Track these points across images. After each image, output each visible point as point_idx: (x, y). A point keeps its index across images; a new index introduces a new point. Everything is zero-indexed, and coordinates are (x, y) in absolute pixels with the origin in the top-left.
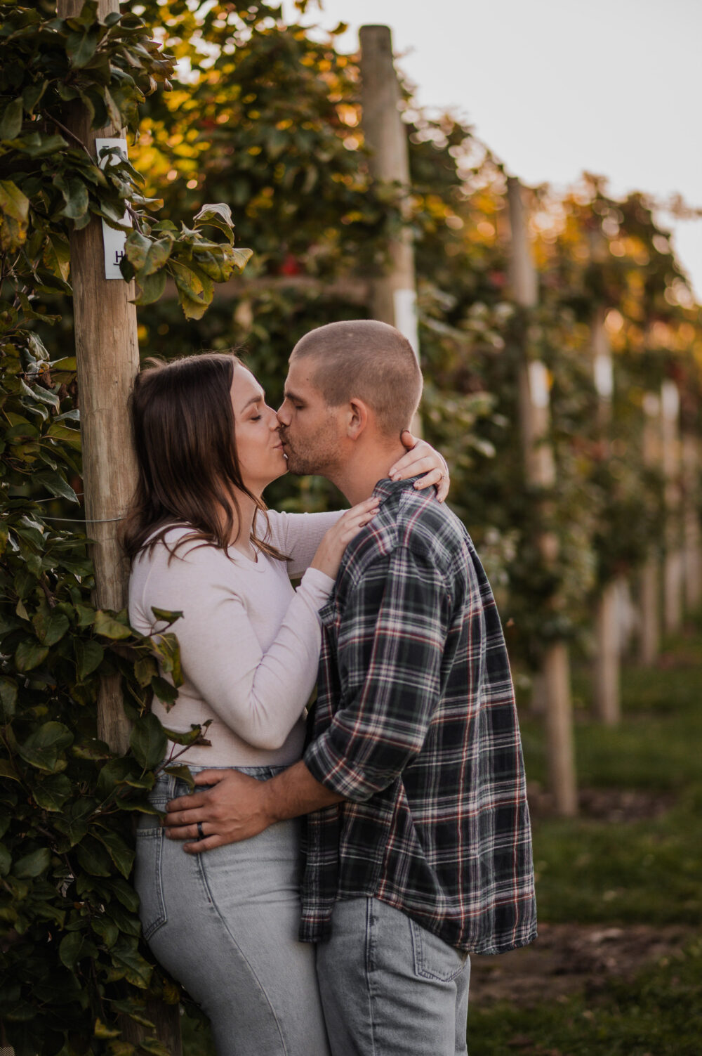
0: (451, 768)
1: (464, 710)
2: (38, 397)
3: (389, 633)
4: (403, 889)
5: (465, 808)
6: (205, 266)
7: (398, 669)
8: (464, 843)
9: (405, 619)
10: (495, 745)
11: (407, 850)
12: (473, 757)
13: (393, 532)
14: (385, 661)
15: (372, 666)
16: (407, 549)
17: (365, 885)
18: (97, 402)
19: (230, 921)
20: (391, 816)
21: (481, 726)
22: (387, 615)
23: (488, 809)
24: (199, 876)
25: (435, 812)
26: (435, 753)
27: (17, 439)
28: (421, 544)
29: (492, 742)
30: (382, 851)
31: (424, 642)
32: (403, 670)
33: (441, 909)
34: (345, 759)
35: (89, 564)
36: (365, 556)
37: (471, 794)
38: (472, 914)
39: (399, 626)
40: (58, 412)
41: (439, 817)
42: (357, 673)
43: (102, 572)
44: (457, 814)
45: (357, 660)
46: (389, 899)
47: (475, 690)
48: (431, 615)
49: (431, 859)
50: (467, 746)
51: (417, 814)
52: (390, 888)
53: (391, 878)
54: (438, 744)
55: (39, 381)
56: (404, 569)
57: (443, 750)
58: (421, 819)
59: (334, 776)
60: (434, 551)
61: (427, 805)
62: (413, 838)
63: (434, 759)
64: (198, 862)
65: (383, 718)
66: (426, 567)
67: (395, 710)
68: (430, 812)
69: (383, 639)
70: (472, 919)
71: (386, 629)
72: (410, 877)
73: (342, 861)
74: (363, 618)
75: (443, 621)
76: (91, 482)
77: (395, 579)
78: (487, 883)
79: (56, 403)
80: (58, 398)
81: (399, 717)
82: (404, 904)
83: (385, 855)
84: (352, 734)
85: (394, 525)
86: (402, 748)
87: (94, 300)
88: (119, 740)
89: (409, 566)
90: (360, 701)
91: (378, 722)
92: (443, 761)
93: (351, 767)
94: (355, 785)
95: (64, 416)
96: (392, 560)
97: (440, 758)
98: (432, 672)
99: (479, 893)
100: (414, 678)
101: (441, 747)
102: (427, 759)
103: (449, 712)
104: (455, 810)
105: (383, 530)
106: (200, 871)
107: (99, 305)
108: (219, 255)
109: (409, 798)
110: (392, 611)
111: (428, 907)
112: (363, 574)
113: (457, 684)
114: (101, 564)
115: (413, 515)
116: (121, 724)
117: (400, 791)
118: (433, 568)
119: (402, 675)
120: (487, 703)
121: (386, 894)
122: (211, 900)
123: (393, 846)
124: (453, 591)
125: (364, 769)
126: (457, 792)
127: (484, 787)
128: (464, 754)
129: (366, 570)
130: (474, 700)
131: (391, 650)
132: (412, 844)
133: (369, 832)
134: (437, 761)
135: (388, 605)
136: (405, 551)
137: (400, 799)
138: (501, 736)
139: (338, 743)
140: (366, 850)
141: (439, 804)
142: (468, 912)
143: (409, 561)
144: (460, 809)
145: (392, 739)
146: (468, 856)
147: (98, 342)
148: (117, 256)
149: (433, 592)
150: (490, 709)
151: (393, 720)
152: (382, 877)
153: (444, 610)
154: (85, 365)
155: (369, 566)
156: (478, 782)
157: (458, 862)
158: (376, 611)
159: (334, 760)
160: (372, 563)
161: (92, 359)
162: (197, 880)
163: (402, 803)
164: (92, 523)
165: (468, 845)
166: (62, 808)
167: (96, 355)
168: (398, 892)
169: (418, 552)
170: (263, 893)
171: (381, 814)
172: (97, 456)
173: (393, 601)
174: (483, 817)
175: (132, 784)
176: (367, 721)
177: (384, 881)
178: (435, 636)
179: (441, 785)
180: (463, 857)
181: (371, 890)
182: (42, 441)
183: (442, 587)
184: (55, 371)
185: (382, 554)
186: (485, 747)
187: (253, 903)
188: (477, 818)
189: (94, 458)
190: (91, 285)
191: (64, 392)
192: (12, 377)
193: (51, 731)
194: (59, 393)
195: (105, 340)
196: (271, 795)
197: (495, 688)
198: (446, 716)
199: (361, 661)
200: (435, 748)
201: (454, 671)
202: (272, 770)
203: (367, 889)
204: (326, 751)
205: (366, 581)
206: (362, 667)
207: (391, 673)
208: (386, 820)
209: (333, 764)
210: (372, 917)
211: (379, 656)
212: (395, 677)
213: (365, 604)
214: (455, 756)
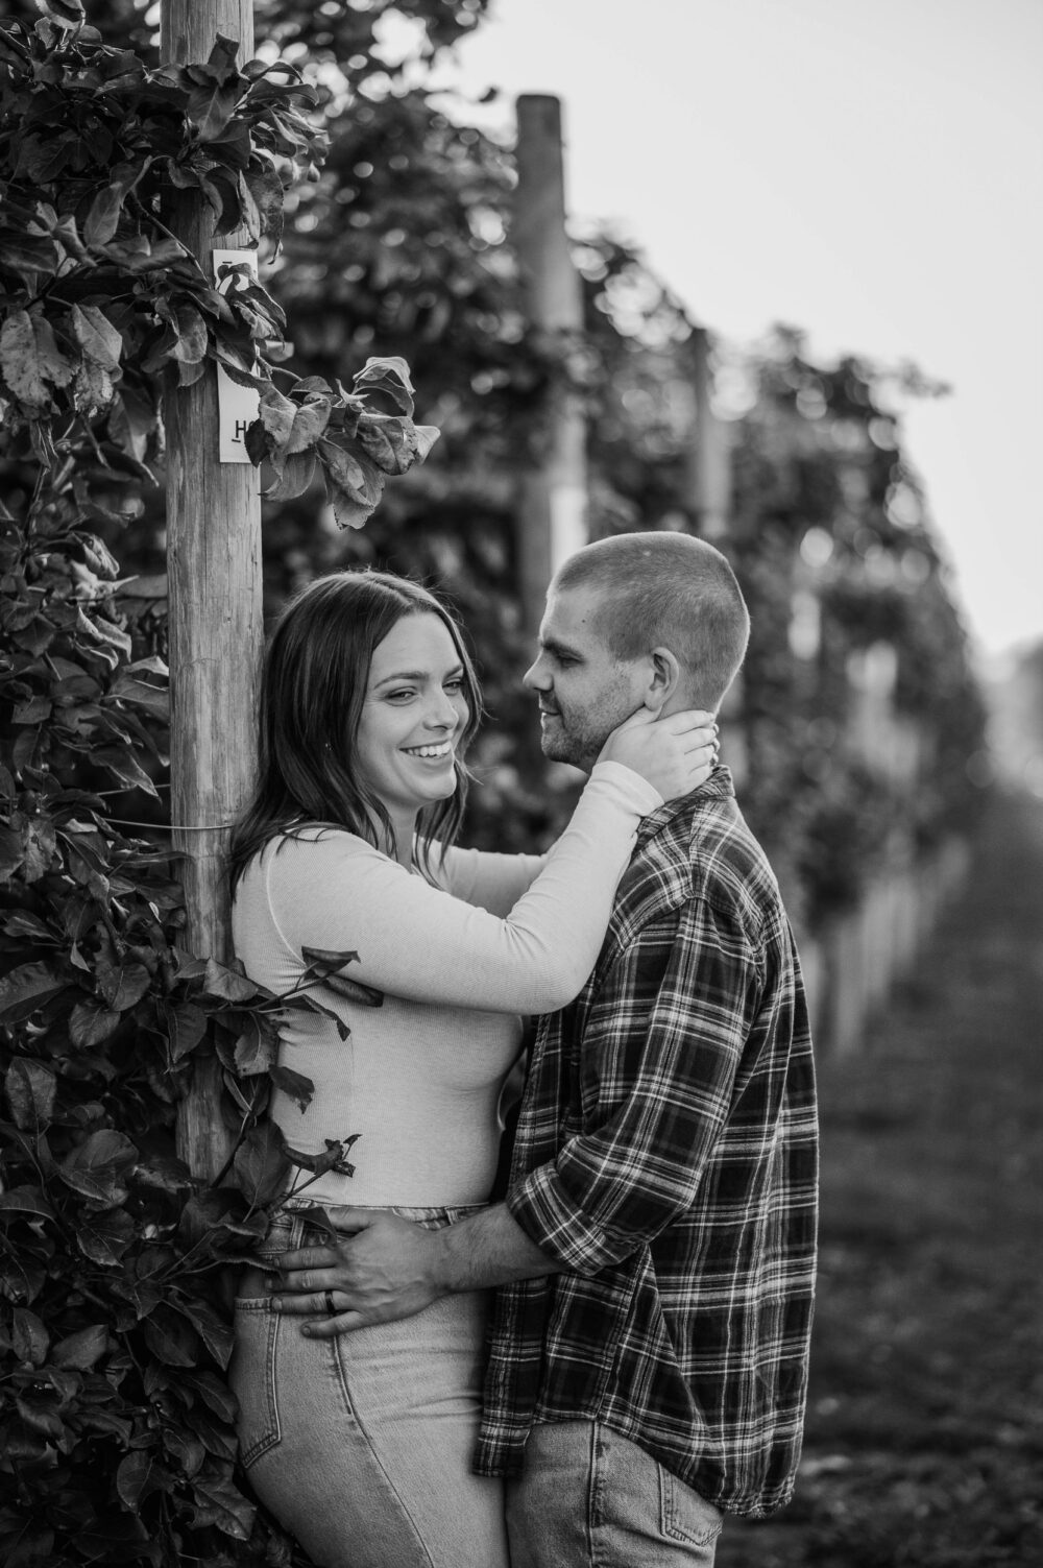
0: (726, 1233)
1: (754, 1147)
2: (100, 636)
3: (670, 1028)
4: (642, 1411)
5: (740, 1294)
6: (373, 449)
7: (676, 1084)
8: (734, 1347)
9: (694, 1009)
10: (791, 1203)
11: (651, 1352)
12: (759, 1218)
13: (684, 874)
14: (659, 1070)
15: (641, 1076)
16: (705, 902)
17: (585, 1402)
18: (199, 648)
19: (379, 1443)
20: (630, 1299)
21: (775, 1170)
22: (670, 1001)
23: (775, 1299)
24: (334, 1373)
25: (696, 1297)
26: (705, 1208)
27: (68, 698)
28: (725, 897)
29: (788, 1198)
30: (612, 1351)
31: (718, 1047)
32: (683, 1086)
33: (697, 1444)
34: (580, 1212)
35: (176, 890)
36: (639, 909)
37: (751, 1273)
38: (737, 1455)
39: (684, 1019)
40: (130, 660)
41: (701, 1304)
42: (613, 1084)
43: (195, 905)
44: (727, 1301)
45: (614, 1065)
46: (620, 1424)
47: (773, 1118)
48: (732, 1006)
49: (684, 1366)
50: (752, 1201)
51: (670, 1298)
52: (622, 1408)
53: (624, 1393)
54: (710, 1196)
55: (98, 611)
56: (699, 933)
57: (718, 1204)
58: (674, 1305)
59: (559, 1236)
60: (742, 907)
61: (685, 1285)
62: (661, 1335)
63: (703, 1216)
64: (334, 1352)
65: (644, 1155)
66: (730, 932)
67: (664, 1145)
68: (689, 1296)
69: (659, 1037)
70: (737, 1463)
71: (666, 1022)
72: (653, 1392)
73: (551, 1363)
74: (631, 1002)
75: (747, 1016)
76: (183, 768)
77: (684, 946)
78: (764, 1410)
79: (127, 645)
80: (129, 638)
81: (668, 1155)
82: (642, 1433)
83: (617, 1358)
84: (595, 1176)
85: (687, 863)
86: (667, 1201)
87: (199, 493)
88: (210, 1162)
89: (706, 930)
90: (617, 1127)
91: (636, 1160)
92: (716, 1220)
93: (588, 1225)
94: (589, 1251)
95: (138, 666)
96: (683, 919)
97: (712, 1216)
98: (722, 1092)
99: (751, 1424)
100: (698, 1100)
101: (715, 1200)
102: (693, 1217)
103: (731, 1148)
104: (726, 1295)
105: (669, 869)
106: (336, 1365)
107: (208, 501)
108: (396, 434)
109: (658, 1273)
110: (677, 996)
111: (679, 1440)
112: (636, 934)
113: (749, 1111)
114: (194, 893)
115: (713, 849)
116: (214, 1138)
117: (645, 1263)
118: (740, 935)
119: (680, 1094)
120: (785, 1138)
121: (615, 1417)
122: (350, 1410)
123: (629, 1344)
124: (765, 971)
125: (604, 1230)
126: (730, 1269)
127: (771, 1265)
128: (747, 1213)
129: (641, 929)
130: (771, 1133)
131: (669, 1053)
132: (659, 1343)
133: (594, 1322)
134: (707, 1220)
135: (672, 986)
136: (701, 906)
137: (645, 1273)
138: (799, 1189)
139: (572, 1184)
140: (589, 1348)
141: (704, 1285)
142: (731, 1451)
143: (707, 921)
144: (733, 1295)
145: (653, 1187)
146: (739, 1366)
147: (204, 558)
148: (238, 429)
149: (738, 971)
150: (788, 1148)
151: (658, 1159)
152: (610, 1390)
153: (749, 1000)
154: (182, 591)
155: (646, 924)
156: (762, 1256)
157: (723, 1375)
158: (653, 993)
159: (562, 1210)
160: (651, 921)
161: (194, 582)
162: (330, 1379)
163: (647, 1281)
164: (183, 831)
165: (740, 1350)
166: (122, 1259)
167: (200, 576)
168: (635, 1414)
169: (720, 907)
170: (430, 1402)
171: (615, 1294)
172: (195, 730)
173: (679, 980)
174: (766, 1310)
175: (232, 1228)
176: (620, 1157)
177: (614, 1396)
178: (734, 1038)
179: (709, 1256)
180: (730, 1367)
181: (592, 1410)
182: (102, 703)
183: (750, 965)
184: (122, 597)
185: (667, 907)
186: (778, 1204)
187: (415, 1416)
188: (756, 1310)
189: (190, 732)
190: (197, 470)
191: (134, 628)
192: (60, 603)
193: (103, 1144)
194: (128, 630)
195: (215, 555)
196: (446, 1255)
197: (796, 1117)
198: (726, 1154)
199: (622, 1066)
200: (706, 1200)
201: (750, 1087)
202: (448, 1213)
203: (587, 1408)
204: (548, 1195)
205: (641, 947)
206: (621, 1075)
207: (666, 1090)
208: (622, 1305)
209: (560, 1217)
210: (600, 1444)
211: (652, 1062)
212: (670, 1096)
213: (637, 981)
214: (733, 1215)
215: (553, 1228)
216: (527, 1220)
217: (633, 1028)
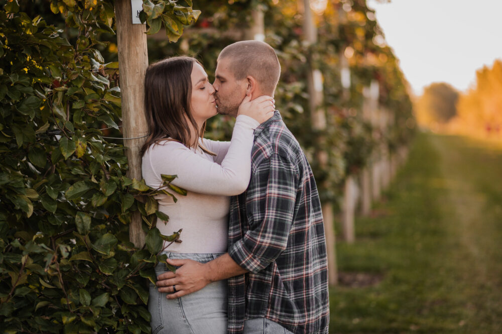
0: (300, 254)
1: (304, 226)
2: (99, 81)
3: (273, 195)
4: (279, 313)
5: (307, 272)
6: (179, 17)
7: (277, 212)
8: (306, 288)
9: (279, 188)
10: (318, 242)
11: (280, 294)
12: (310, 248)
13: (270, 147)
14: (271, 208)
15: (266, 211)
16: (278, 154)
17: (261, 312)
18: (129, 82)
19: (193, 327)
20: (271, 279)
21: (312, 232)
22: (271, 187)
23: (318, 272)
24: (179, 305)
25: (293, 275)
26: (292, 247)
27: (90, 101)
28: (284, 152)
29: (317, 241)
30: (267, 295)
31: (288, 199)
32: (279, 212)
34: (252, 254)
35: (126, 158)
37: (309, 265)
38: (311, 322)
39: (276, 192)
40: (109, 88)
41: (295, 277)
42: (257, 215)
43: (132, 162)
44: (303, 275)
45: (257, 209)
46: (272, 318)
47: (309, 217)
48: (290, 185)
49: (292, 297)
50: (306, 243)
51: (285, 276)
52: (272, 313)
53: (272, 308)
54: (293, 243)
55: (99, 73)
56: (277, 164)
57: (296, 245)
58: (287, 278)
59: (246, 262)
60: (289, 154)
61: (289, 272)
62: (282, 289)
63: (292, 250)
65: (271, 235)
66: (287, 163)
67: (276, 231)
68: (291, 275)
69: (270, 199)
70: (310, 324)
71: (271, 193)
72: (282, 307)
73: (249, 301)
74: (259, 189)
75: (296, 187)
76: (126, 120)
77: (273, 169)
78: (318, 306)
79: (108, 83)
80: (109, 81)
81: (278, 234)
82: (279, 320)
83: (269, 297)
84: (256, 243)
85: (270, 143)
86: (278, 248)
87: (126, 34)
88: (140, 242)
89: (279, 163)
90: (261, 228)
91: (268, 237)
92: (296, 251)
93: (255, 258)
94: (256, 266)
95: (112, 89)
96: (271, 160)
97: (295, 249)
98: (291, 212)
99: (314, 312)
100: (284, 216)
101: (294, 244)
102: (288, 251)
103: (297, 228)
104: (302, 273)
105: (265, 146)
106: (179, 303)
107: (129, 36)
108: (186, 13)
109: (279, 269)
111: (291, 320)
112: (257, 167)
113: (301, 215)
114: (131, 158)
115: (277, 137)
116: (141, 234)
117: (274, 267)
118: (290, 163)
119: (279, 215)
120: (314, 222)
121: (270, 316)
122: (184, 317)
123: (273, 293)
124: (299, 172)
125: (260, 259)
126: (303, 265)
127: (315, 262)
128: (305, 247)
129: (259, 166)
130: (308, 221)
131: (273, 203)
132: (282, 291)
133: (261, 287)
134: (293, 251)
135: (271, 182)
136: (276, 156)
137: (275, 270)
138: (320, 237)
139: (249, 246)
140: (260, 295)
141: (295, 271)
142: (309, 321)
143: (279, 160)
145: (274, 244)
146: (308, 294)
147: (128, 54)
148: (137, 13)
149: (291, 174)
150: (315, 225)
151: (275, 236)
152: (268, 307)
153: (295, 182)
154: (123, 65)
155: (260, 164)
156: (312, 259)
157: (304, 298)
158: (266, 185)
159: (247, 254)
160: (261, 163)
161: (126, 62)
162: (178, 307)
163: (276, 272)
164: (127, 140)
165: (309, 289)
166: (114, 272)
167: (128, 59)
168: (276, 314)
169: (283, 156)
170: (209, 314)
171: (266, 278)
172: (129, 108)
173: (273, 180)
174: (315, 276)
175: (146, 261)
176: (263, 237)
178: (292, 195)
179: (295, 262)
180: (306, 295)
181: (263, 314)
182: (101, 101)
183: (294, 172)
184: (107, 69)
185: (266, 158)
186: (314, 243)
187: (205, 318)
188: (313, 276)
189: (128, 108)
190: (125, 26)
191: (111, 78)
192: (86, 71)
193: (107, 238)
194: (109, 79)
195: (133, 53)
196: (210, 270)
197: (316, 215)
198: (296, 230)
199: (259, 209)
200: (292, 245)
201: (300, 209)
202: (213, 255)
203: (261, 314)
204: (242, 249)
205: (260, 171)
206: (259, 212)
207: (274, 214)
208: (269, 281)
209: (246, 256)
210: (266, 324)
211: (269, 206)
212: (276, 216)
213: (260, 182)
214: (301, 248)
215: (244, 260)
216: (235, 258)
217: (261, 197)
